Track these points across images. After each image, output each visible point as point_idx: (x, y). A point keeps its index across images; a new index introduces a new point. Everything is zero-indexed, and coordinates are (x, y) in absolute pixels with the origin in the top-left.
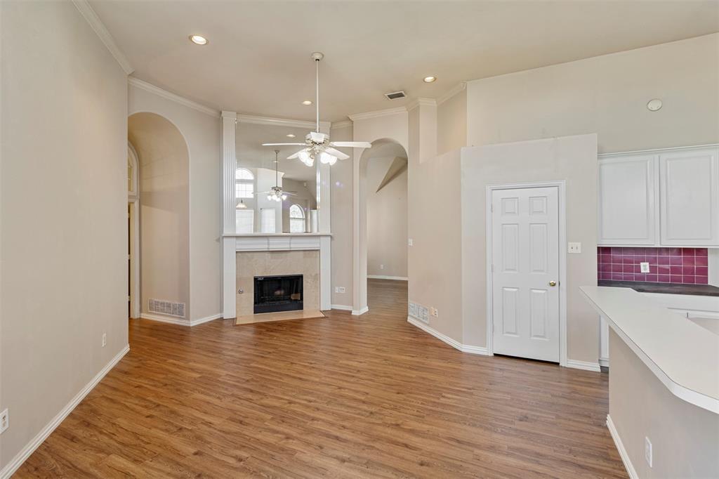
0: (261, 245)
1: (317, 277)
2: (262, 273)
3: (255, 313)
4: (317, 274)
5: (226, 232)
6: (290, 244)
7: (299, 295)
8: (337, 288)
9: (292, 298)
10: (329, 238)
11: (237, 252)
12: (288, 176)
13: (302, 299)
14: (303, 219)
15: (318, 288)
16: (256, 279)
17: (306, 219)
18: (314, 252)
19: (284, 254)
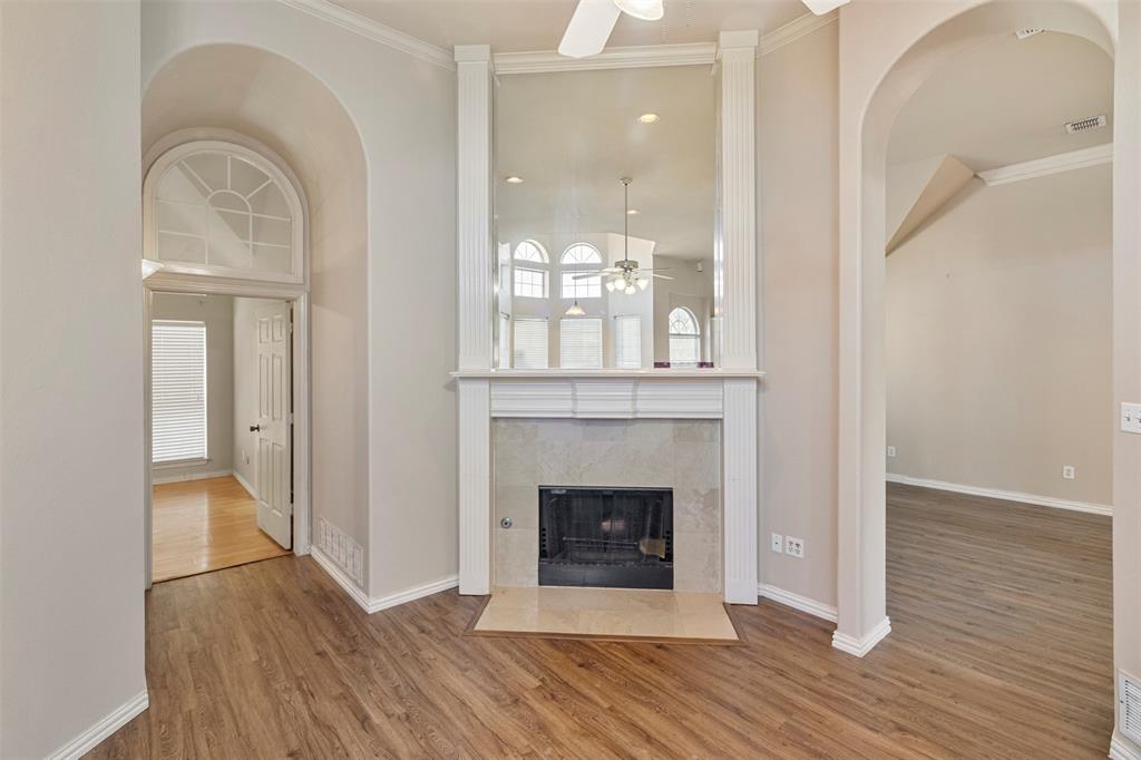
0: (555, 403)
1: (713, 500)
2: (561, 477)
3: (540, 584)
4: (713, 491)
5: (467, 366)
6: (634, 399)
7: (662, 544)
8: (776, 537)
9: (643, 549)
10: (753, 386)
11: (494, 419)
12: (664, 250)
13: (669, 557)
14: (696, 336)
15: (717, 530)
16: (544, 493)
17: (702, 337)
18: (705, 425)
19: (618, 429)
